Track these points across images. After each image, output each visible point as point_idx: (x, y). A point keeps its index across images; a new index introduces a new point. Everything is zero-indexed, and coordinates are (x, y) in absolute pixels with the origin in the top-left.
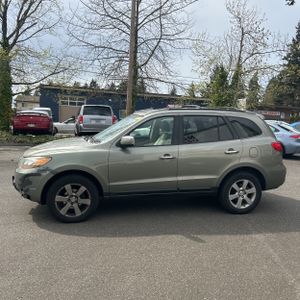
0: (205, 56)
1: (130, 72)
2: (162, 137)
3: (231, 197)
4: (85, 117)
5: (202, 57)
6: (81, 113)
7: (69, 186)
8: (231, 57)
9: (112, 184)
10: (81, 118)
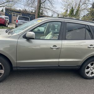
0: (66, 2)
1: (38, 5)
2: (51, 33)
3: (86, 71)
4: (19, 20)
5: (65, 3)
8: (76, 4)
9: (18, 62)
10: (17, 21)
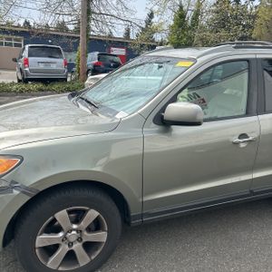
6: (25, 54)
7: (64, 212)
9: (146, 199)
10: (26, 62)
